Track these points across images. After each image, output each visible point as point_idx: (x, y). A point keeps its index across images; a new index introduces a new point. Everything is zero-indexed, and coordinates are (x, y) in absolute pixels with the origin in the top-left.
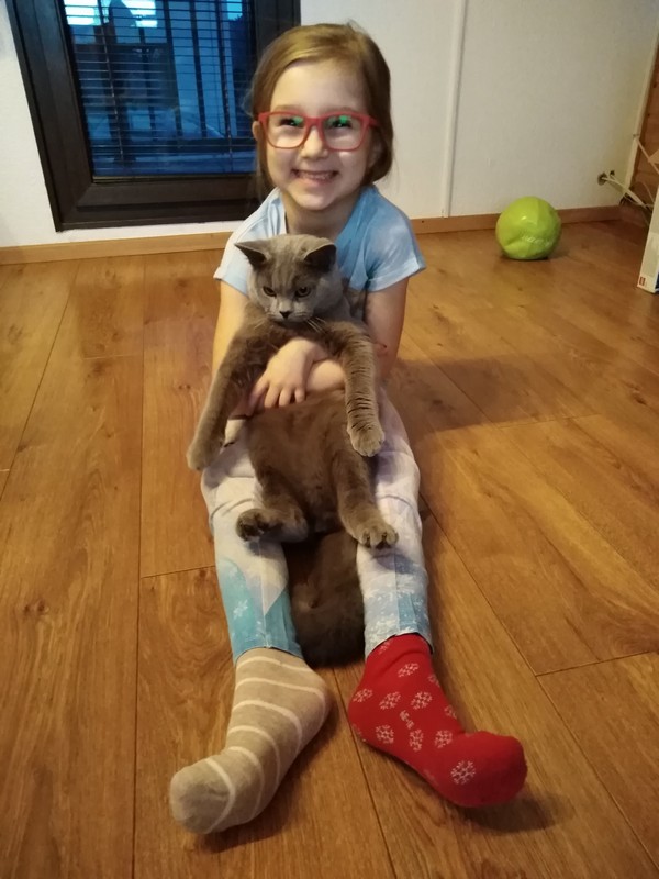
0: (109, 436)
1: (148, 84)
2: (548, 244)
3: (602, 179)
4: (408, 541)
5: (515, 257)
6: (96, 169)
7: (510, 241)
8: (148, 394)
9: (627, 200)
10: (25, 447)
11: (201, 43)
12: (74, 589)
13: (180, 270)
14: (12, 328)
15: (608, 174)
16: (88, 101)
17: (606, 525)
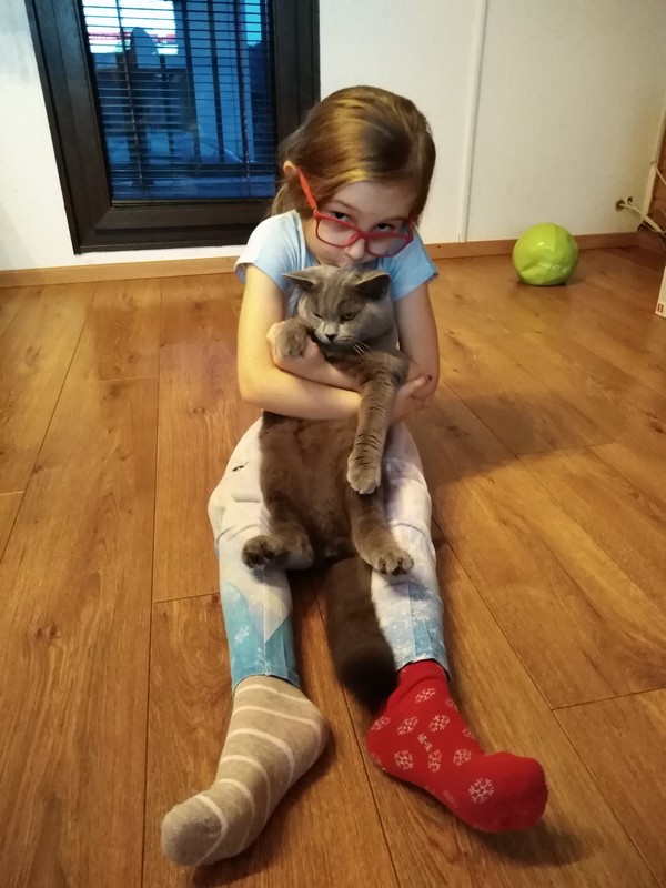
0: (124, 459)
1: (168, 110)
2: (565, 270)
3: (619, 205)
4: (422, 568)
5: (531, 282)
6: (115, 193)
7: (527, 268)
8: (164, 418)
9: (645, 227)
10: (40, 468)
11: (220, 70)
12: (86, 613)
13: (196, 293)
14: (30, 349)
15: (626, 200)
16: (110, 126)
17: (623, 556)
